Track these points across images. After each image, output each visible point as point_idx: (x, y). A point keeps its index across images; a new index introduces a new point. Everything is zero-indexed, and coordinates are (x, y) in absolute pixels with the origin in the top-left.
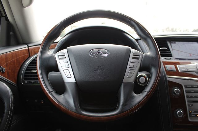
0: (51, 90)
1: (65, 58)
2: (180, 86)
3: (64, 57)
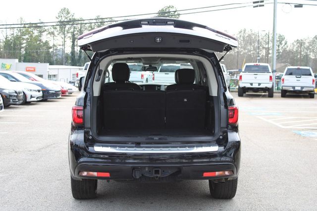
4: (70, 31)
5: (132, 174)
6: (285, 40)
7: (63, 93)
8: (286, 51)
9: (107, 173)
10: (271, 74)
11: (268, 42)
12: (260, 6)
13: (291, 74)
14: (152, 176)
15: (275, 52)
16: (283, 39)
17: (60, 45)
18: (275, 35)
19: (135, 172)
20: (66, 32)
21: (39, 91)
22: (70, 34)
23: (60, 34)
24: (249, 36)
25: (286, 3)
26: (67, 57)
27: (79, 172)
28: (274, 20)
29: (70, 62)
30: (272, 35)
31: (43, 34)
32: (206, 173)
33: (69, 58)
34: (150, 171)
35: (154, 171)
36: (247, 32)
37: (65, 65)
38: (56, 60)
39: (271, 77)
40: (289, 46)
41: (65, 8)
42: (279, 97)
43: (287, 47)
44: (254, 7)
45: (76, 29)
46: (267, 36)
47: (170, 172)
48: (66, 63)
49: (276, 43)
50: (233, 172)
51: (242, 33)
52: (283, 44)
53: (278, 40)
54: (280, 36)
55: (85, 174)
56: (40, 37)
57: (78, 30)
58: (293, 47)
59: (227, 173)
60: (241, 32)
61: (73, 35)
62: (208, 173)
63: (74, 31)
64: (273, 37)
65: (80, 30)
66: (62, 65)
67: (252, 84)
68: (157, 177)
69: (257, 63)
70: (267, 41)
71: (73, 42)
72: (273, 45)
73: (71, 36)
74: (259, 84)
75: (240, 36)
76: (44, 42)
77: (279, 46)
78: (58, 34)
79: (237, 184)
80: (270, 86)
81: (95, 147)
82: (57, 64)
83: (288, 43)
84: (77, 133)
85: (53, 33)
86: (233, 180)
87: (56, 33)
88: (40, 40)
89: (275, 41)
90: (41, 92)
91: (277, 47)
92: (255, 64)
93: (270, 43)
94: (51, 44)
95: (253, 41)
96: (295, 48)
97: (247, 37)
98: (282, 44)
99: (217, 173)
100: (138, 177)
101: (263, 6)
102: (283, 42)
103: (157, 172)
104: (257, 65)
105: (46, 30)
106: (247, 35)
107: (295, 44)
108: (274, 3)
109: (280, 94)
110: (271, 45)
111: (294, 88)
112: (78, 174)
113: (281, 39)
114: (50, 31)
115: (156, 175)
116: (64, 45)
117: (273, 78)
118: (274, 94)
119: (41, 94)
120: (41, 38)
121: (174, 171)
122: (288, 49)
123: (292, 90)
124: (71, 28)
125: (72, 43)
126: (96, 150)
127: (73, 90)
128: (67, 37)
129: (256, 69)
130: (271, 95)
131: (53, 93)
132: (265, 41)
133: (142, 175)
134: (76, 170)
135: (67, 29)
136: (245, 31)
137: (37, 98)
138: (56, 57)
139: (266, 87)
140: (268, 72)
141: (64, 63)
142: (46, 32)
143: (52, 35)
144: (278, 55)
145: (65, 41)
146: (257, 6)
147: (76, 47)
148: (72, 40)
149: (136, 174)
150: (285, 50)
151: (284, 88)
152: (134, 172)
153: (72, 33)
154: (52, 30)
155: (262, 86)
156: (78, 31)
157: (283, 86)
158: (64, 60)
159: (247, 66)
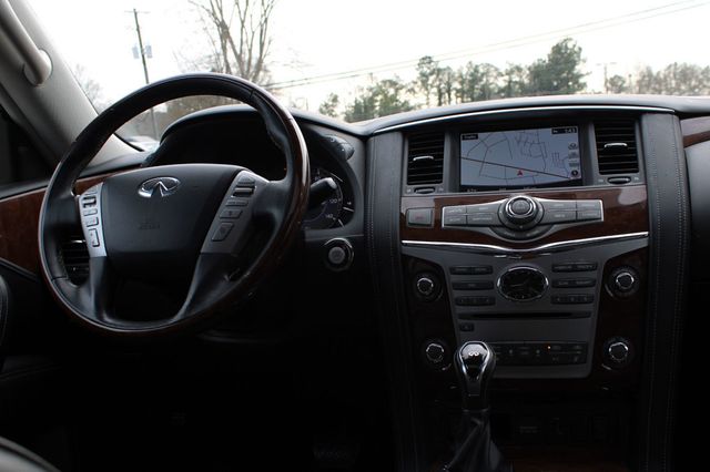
0: (58, 274)
1: (95, 202)
2: (435, 270)
3: (92, 201)
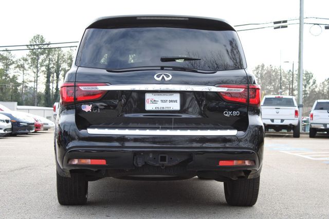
4: (45, 64)
5: (133, 160)
6: (313, 78)
7: (36, 128)
8: (315, 92)
9: (103, 160)
10: (297, 109)
11: (292, 81)
12: (283, 27)
13: (322, 109)
14: (157, 165)
15: (302, 93)
16: (311, 77)
17: (31, 82)
18: (301, 72)
19: (137, 159)
20: (39, 65)
21: (7, 121)
22: (44, 67)
23: (32, 68)
24: (269, 73)
25: (315, 24)
26: (39, 96)
27: (69, 160)
28: (300, 44)
29: (43, 102)
30: (297, 73)
31: (10, 67)
32: (222, 162)
33: (42, 97)
34: (155, 158)
35: (159, 157)
36: (265, 68)
37: (37, 106)
38: (26, 100)
39: (296, 112)
40: (318, 86)
41: (38, 35)
42: (306, 137)
43: (316, 87)
44: (275, 28)
45: (52, 61)
46: (291, 73)
47: (179, 160)
48: (38, 104)
49: (303, 83)
50: (255, 162)
51: (260, 69)
52: (311, 83)
53: (305, 78)
54: (307, 74)
55: (76, 162)
56: (6, 70)
57: (54, 62)
58: (323, 87)
59: (247, 163)
60: (258, 68)
61: (48, 69)
62: (225, 162)
63: (49, 64)
64: (299, 75)
65: (57, 62)
66: (34, 105)
67: (272, 121)
68: (163, 166)
69: (280, 96)
70: (291, 79)
71: (48, 77)
72: (299, 85)
73: (45, 70)
74: (282, 121)
75: (257, 73)
76: (11, 77)
77: (305, 86)
78: (30, 68)
79: (259, 185)
80: (295, 123)
81: (88, 129)
82: (27, 105)
83: (317, 82)
84: (67, 114)
85: (22, 67)
86: (254, 179)
87: (26, 66)
88: (6, 75)
89: (301, 79)
90: (10, 124)
91: (304, 87)
92: (277, 96)
93: (295, 81)
94: (20, 81)
95: (273, 79)
96: (325, 89)
97: (266, 73)
98: (309, 84)
99: (235, 163)
100: (140, 165)
101: (286, 27)
102: (311, 81)
103: (163, 159)
104: (279, 97)
105: (13, 63)
106: (265, 72)
107: (326, 83)
108: (300, 24)
109: (308, 135)
110: (296, 84)
111: (326, 126)
112: (68, 163)
113: (309, 76)
114: (19, 64)
115: (162, 163)
116: (36, 81)
117: (300, 113)
118: (301, 135)
119: (9, 125)
120: (8, 72)
121: (184, 158)
122: (317, 90)
123: (323, 128)
124: (45, 60)
125: (46, 79)
126: (89, 133)
127: (50, 125)
128: (40, 71)
129: (278, 102)
130: (297, 135)
131: (24, 126)
132: (288, 79)
133: (145, 163)
134: (65, 158)
135: (40, 61)
136: (263, 66)
137: (5, 130)
138: (25, 96)
139: (291, 125)
140: (293, 105)
141: (36, 104)
142: (14, 64)
143: (22, 69)
144: (305, 97)
145: (38, 77)
146: (279, 27)
147: (51, 84)
148: (46, 76)
149: (138, 161)
150: (313, 91)
151: (313, 126)
152: (135, 159)
153: (46, 66)
154: (22, 62)
155: (286, 123)
156: (54, 64)
157: (311, 123)
158: (36, 100)
159: (266, 99)
